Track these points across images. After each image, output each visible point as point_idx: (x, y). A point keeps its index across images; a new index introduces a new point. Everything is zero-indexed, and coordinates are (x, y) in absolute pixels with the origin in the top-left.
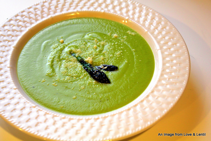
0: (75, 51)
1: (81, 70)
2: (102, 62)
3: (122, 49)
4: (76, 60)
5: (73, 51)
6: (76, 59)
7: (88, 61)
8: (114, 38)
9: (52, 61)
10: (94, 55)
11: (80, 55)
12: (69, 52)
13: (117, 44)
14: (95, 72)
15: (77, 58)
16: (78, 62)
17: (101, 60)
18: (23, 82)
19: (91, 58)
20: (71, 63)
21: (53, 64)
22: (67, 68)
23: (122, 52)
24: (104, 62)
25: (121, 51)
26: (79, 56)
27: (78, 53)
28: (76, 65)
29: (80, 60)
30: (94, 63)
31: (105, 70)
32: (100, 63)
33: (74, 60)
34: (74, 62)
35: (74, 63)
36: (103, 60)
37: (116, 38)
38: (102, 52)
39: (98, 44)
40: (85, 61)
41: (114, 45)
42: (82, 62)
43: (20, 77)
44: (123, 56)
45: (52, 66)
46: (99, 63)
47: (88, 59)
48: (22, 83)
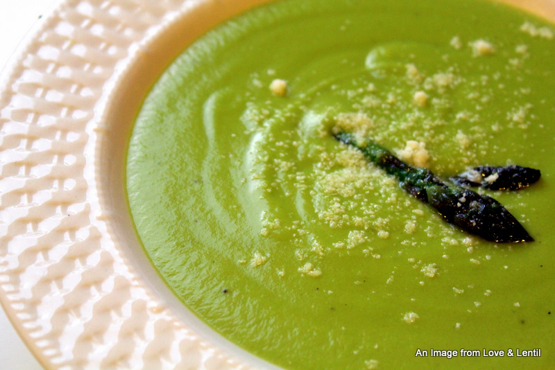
0: (348, 121)
1: (397, 200)
2: (468, 157)
3: (527, 98)
4: (361, 159)
5: (339, 123)
6: (359, 154)
7: (412, 157)
8: (478, 58)
9: (270, 175)
10: (426, 134)
11: (372, 136)
12: (323, 130)
13: (502, 80)
14: (463, 199)
15: (362, 149)
16: (371, 165)
17: (463, 147)
18: (173, 275)
19: (422, 144)
20: (346, 173)
21: (278, 185)
22: (338, 196)
23: (531, 111)
24: (474, 156)
25: (529, 106)
26: (372, 143)
27: (360, 129)
28: (369, 178)
29: (381, 159)
30: (436, 163)
31: (493, 187)
32: (461, 161)
33: (353, 161)
34: (358, 166)
35: (358, 172)
36: (469, 147)
37: (487, 55)
38: (454, 118)
39: (427, 87)
40: (400, 158)
41: (491, 82)
42: (390, 164)
43: (157, 254)
44: (541, 126)
45: (274, 194)
46: (457, 163)
47: (411, 151)
48: (174, 278)
